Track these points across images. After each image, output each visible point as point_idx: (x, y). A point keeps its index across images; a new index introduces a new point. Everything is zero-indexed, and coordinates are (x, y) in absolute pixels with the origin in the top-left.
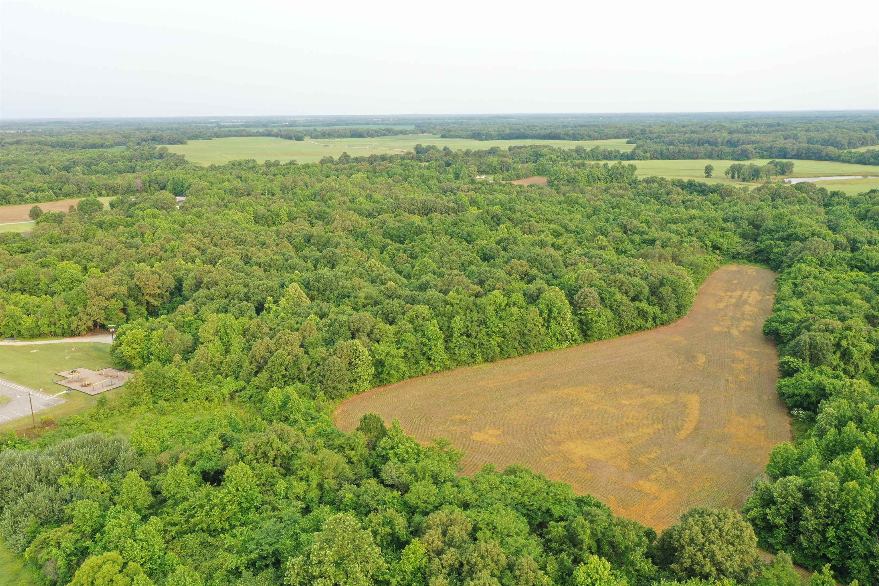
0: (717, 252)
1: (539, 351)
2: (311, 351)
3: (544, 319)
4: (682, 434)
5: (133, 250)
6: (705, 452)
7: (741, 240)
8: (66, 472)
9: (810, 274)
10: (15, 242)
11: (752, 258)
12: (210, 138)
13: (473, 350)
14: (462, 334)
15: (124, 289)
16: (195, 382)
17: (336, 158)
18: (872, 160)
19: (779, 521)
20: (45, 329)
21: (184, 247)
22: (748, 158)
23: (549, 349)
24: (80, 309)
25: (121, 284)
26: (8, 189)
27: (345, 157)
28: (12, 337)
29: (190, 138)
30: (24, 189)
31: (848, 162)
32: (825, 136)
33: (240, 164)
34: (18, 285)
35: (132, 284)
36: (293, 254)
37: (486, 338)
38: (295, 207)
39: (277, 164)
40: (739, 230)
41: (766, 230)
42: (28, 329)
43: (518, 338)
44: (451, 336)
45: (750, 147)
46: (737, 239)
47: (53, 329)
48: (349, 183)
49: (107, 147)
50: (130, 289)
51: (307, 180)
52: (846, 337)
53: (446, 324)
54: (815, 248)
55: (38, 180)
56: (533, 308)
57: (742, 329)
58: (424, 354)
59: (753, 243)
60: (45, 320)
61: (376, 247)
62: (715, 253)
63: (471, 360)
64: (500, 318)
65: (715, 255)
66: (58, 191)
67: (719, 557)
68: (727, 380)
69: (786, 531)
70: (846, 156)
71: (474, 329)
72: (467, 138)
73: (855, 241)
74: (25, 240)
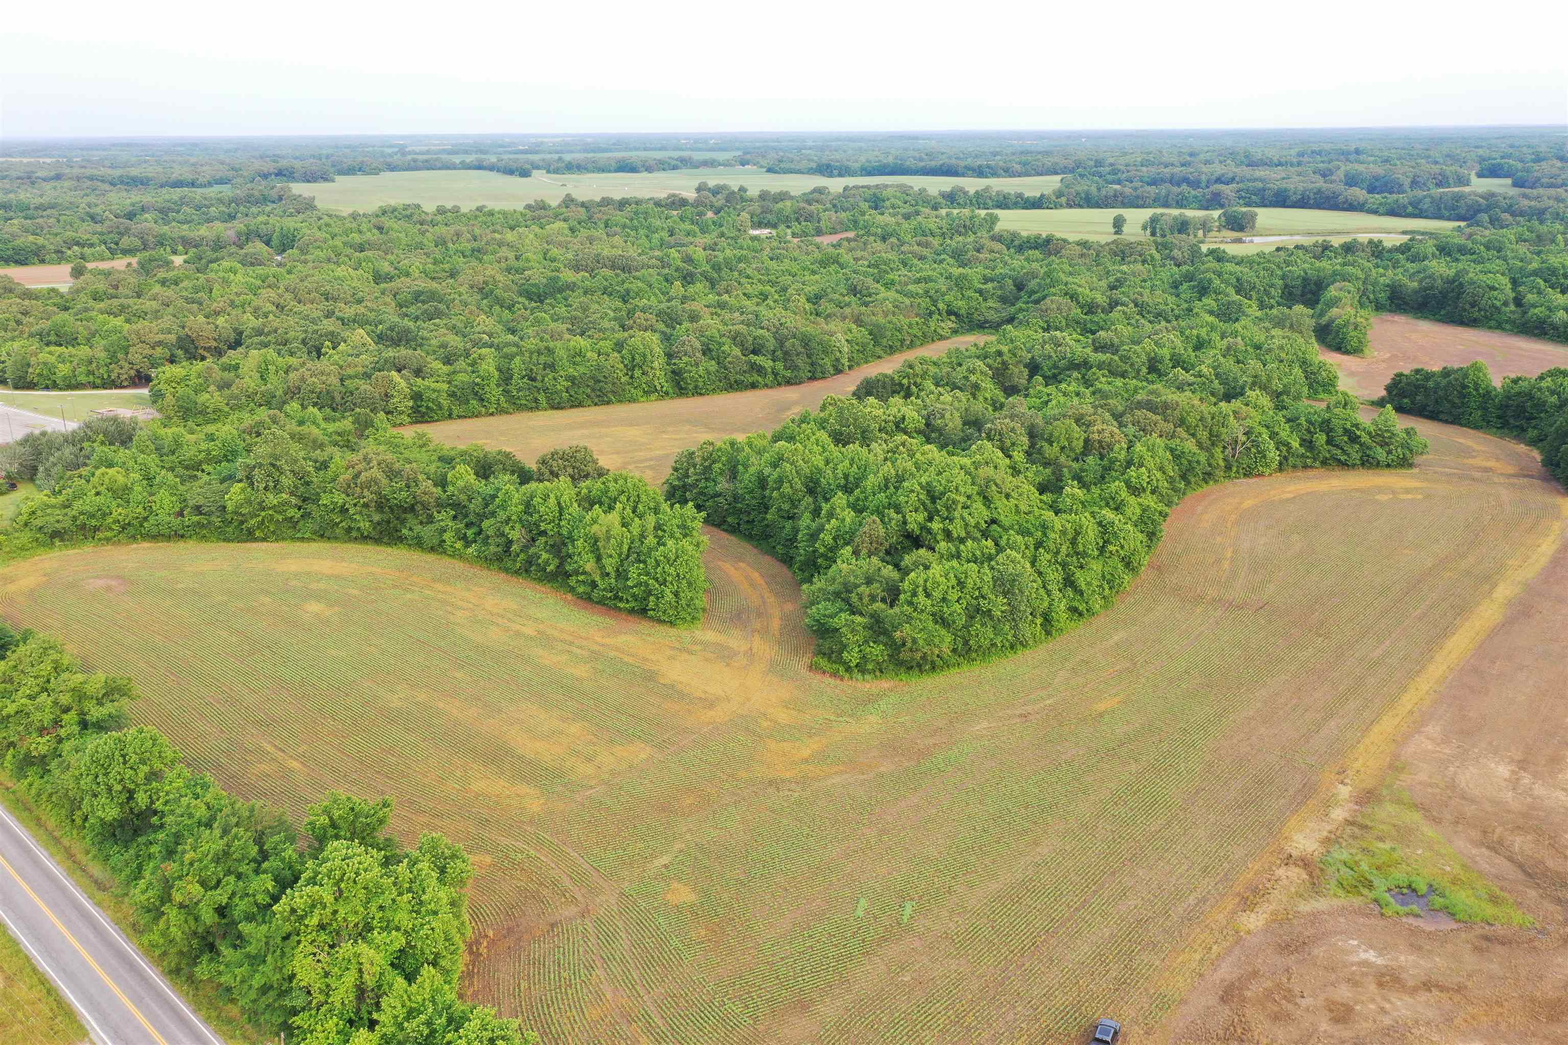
1: (620, 401)
2: (347, 383)
3: (626, 366)
5: (195, 306)
8: (88, 440)
10: (50, 298)
12: (375, 171)
13: (536, 395)
14: (523, 377)
15: (172, 338)
16: (227, 409)
17: (554, 203)
20: (83, 379)
21: (256, 302)
23: (632, 400)
24: (120, 355)
25: (170, 333)
26: (41, 241)
27: (568, 201)
28: (47, 388)
29: (341, 172)
30: (65, 242)
33: (395, 210)
34: (53, 338)
35: (182, 333)
36: (389, 310)
37: (553, 382)
38: (434, 264)
39: (456, 210)
42: (65, 378)
43: (591, 383)
44: (511, 378)
47: (91, 378)
48: (531, 236)
49: (201, 186)
50: (179, 339)
51: (477, 231)
53: (507, 366)
54: (1047, 309)
55: (85, 231)
56: (616, 354)
58: (476, 394)
60: (83, 369)
61: (502, 307)
62: (950, 319)
63: (534, 405)
64: (574, 363)
65: (949, 323)
66: (113, 246)
70: (1374, 203)
71: (538, 371)
72: (808, 173)
74: (62, 297)
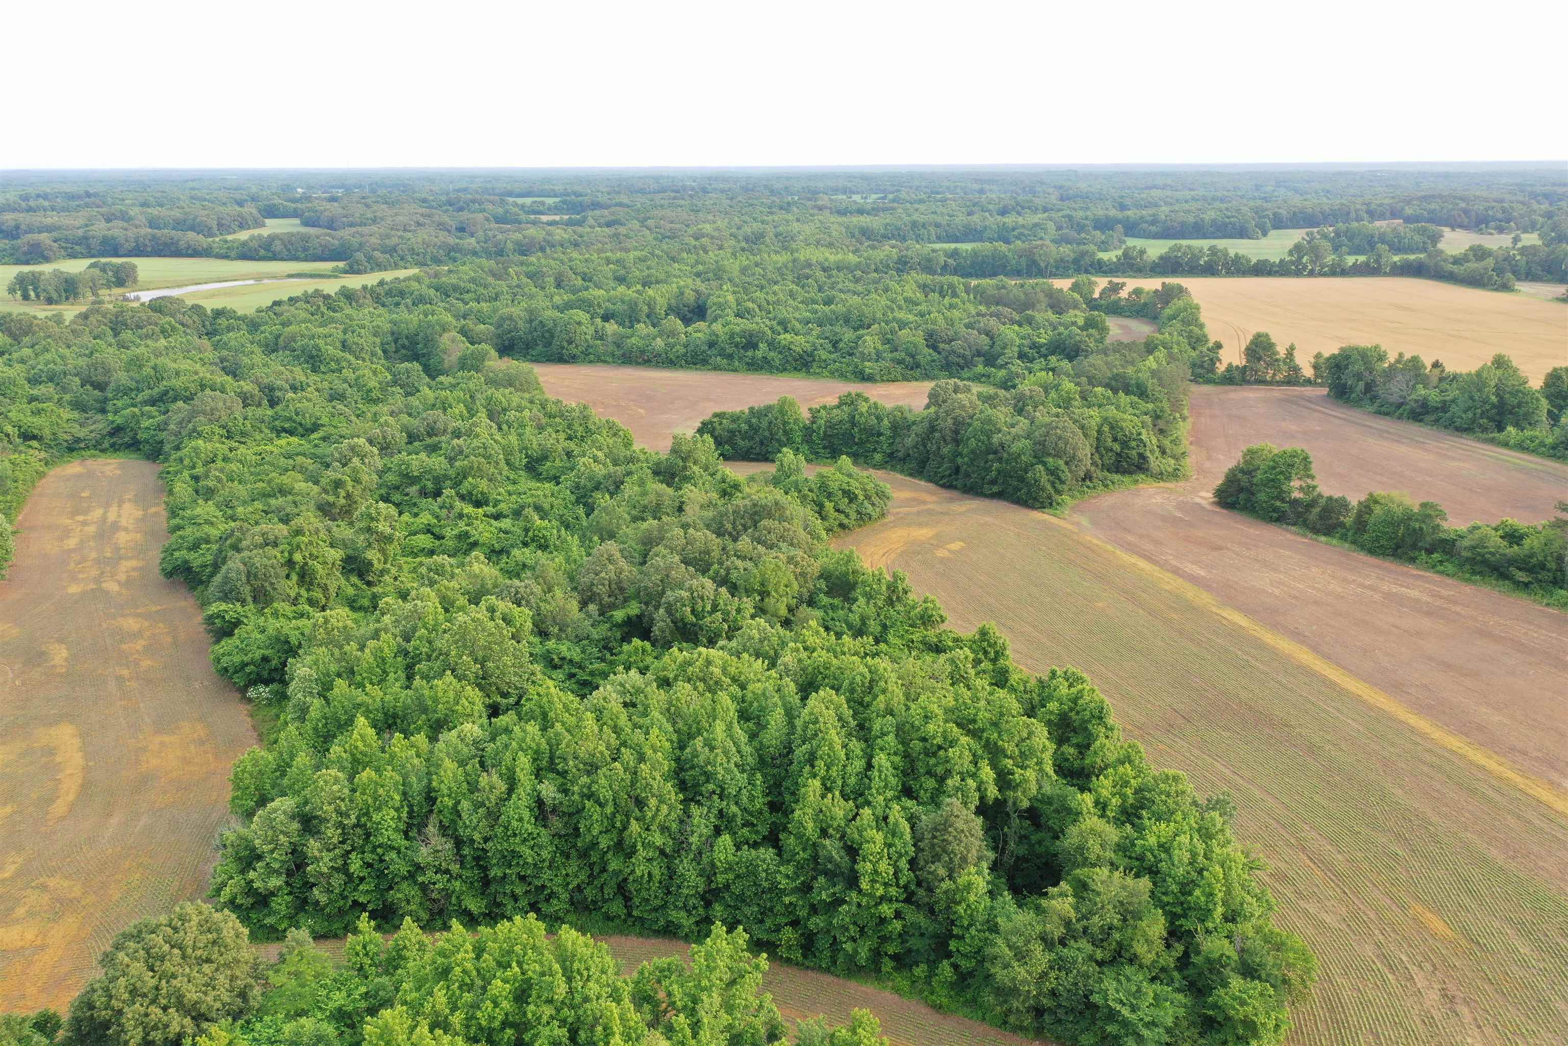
0: (34, 443)
4: (59, 808)
6: (114, 821)
7: (76, 415)
9: (215, 456)
11: (106, 445)
18: (262, 252)
19: (275, 882)
22: (47, 260)
31: (226, 257)
32: (177, 214)
40: (67, 397)
41: (117, 390)
45: (45, 238)
46: (66, 414)
52: (298, 547)
54: (212, 410)
57: (123, 577)
59: (99, 417)
62: (30, 447)
65: (31, 452)
67: (192, 995)
68: (120, 679)
69: (290, 893)
70: (221, 248)
73: (272, 389)
